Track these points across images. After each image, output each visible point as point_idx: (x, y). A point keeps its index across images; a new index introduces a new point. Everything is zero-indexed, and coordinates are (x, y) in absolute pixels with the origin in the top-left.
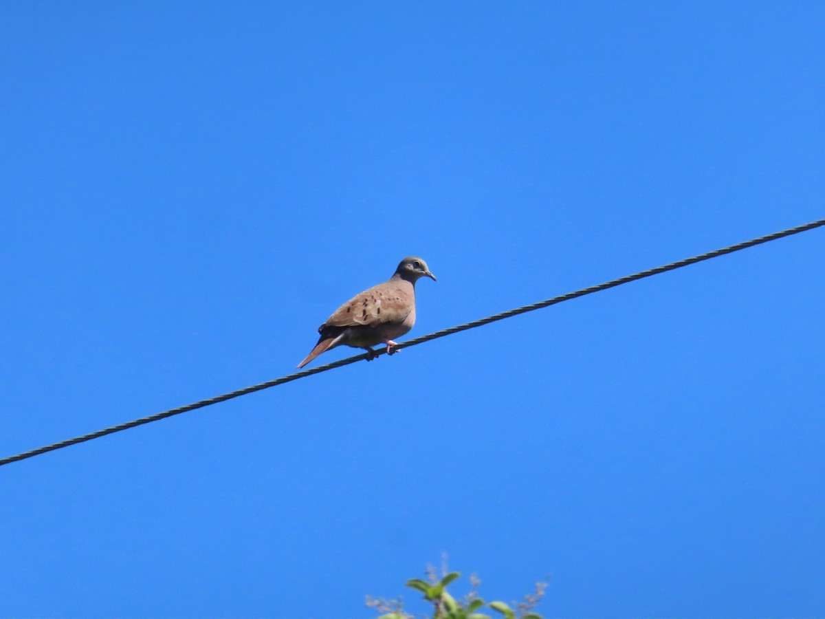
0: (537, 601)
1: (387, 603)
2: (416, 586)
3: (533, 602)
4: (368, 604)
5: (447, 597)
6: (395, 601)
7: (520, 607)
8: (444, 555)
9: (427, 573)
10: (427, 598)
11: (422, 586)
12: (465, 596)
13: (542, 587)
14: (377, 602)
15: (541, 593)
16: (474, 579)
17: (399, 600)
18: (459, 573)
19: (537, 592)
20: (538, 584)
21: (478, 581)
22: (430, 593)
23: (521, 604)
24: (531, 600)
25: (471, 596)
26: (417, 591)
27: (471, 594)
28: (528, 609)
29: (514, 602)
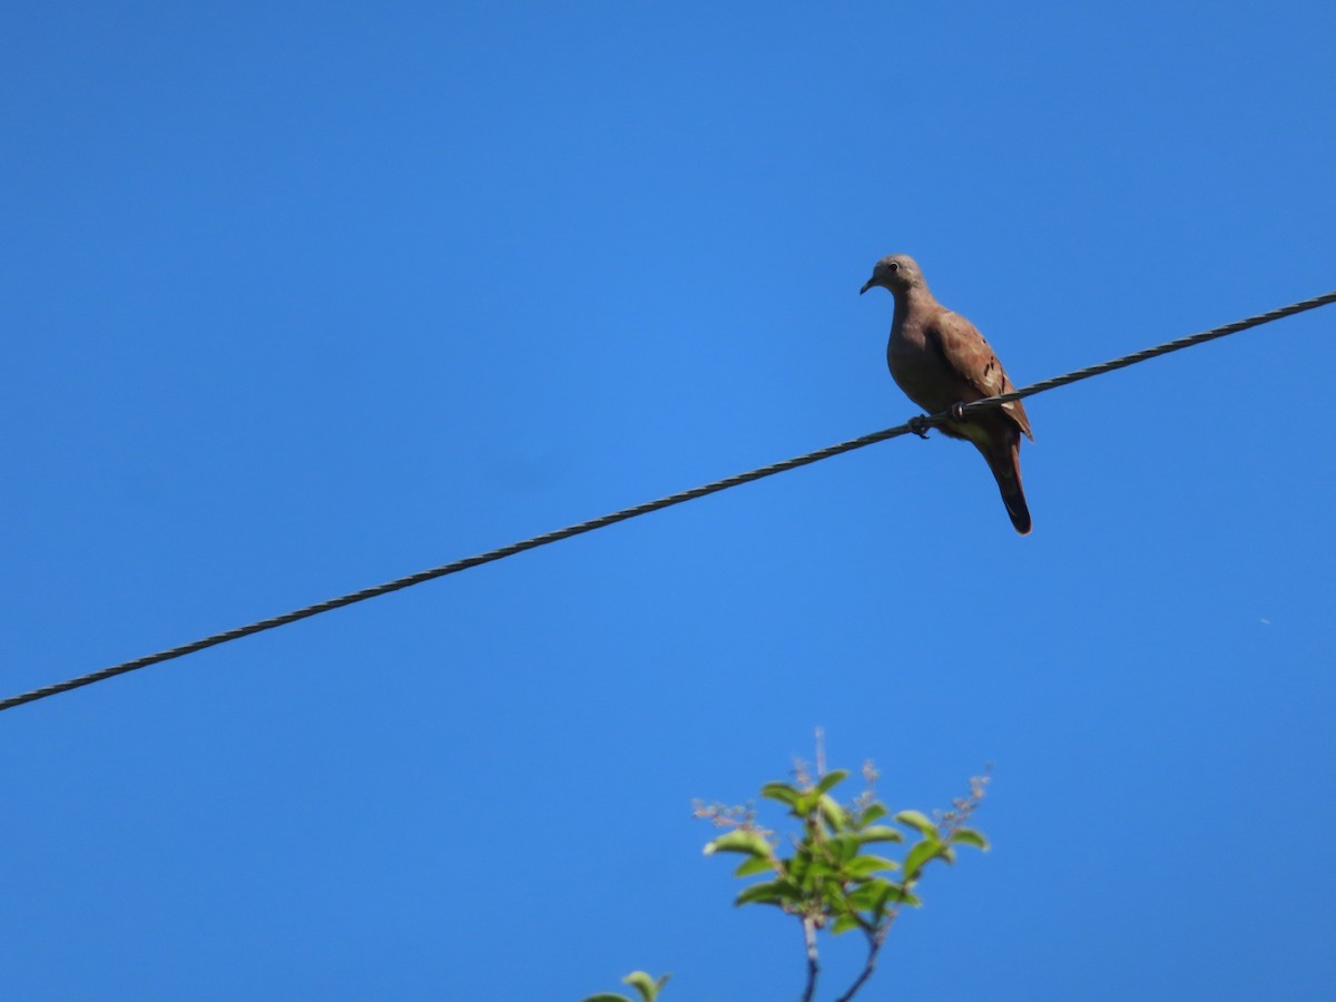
0: (973, 807)
1: (728, 811)
2: (779, 797)
3: (966, 809)
4: (698, 813)
5: (829, 803)
6: (741, 809)
7: (945, 819)
8: (819, 733)
9: (794, 773)
10: (795, 813)
11: (787, 794)
12: (855, 799)
13: (980, 785)
14: (711, 810)
15: (980, 793)
16: (869, 770)
17: (748, 807)
18: (845, 771)
19: (971, 793)
20: (974, 779)
21: (875, 773)
22: (801, 805)
23: (946, 814)
24: (964, 806)
25: (865, 798)
26: (780, 804)
27: (865, 795)
28: (959, 822)
29: (936, 812)
